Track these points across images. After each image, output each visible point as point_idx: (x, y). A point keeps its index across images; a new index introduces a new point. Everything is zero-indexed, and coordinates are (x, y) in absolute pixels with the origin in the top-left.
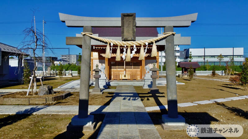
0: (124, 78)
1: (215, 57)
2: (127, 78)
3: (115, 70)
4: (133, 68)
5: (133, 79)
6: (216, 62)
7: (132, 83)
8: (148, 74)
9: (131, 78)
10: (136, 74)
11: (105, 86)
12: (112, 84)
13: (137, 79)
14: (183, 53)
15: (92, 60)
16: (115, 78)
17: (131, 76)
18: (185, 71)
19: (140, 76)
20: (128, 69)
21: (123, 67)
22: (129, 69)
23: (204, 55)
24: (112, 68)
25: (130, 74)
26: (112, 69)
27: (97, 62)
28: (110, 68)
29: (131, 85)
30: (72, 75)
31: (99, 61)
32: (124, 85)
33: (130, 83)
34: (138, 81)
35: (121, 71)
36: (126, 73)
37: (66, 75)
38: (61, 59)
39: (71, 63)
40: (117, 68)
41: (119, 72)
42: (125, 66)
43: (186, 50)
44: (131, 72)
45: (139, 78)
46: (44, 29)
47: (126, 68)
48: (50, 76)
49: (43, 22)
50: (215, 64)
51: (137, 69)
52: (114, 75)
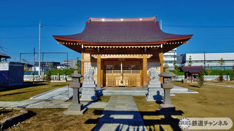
0: (120, 84)
1: (212, 61)
2: (124, 85)
3: (110, 75)
4: (131, 72)
5: (132, 85)
6: (213, 67)
7: (131, 91)
8: (153, 80)
9: (129, 85)
10: (135, 79)
11: (93, 96)
12: (105, 93)
13: (137, 85)
14: (180, 58)
15: (83, 63)
16: (109, 84)
17: (129, 81)
18: (188, 76)
19: (140, 82)
20: (125, 74)
21: (120, 71)
22: (127, 74)
23: (204, 60)
24: (107, 72)
25: (128, 80)
26: (107, 74)
27: (88, 65)
28: (105, 73)
29: (129, 94)
30: (66, 80)
31: (91, 64)
32: (120, 95)
33: (128, 91)
34: (138, 89)
35: (117, 76)
36: (123, 78)
37: (60, 80)
38: (63, 64)
39: (72, 68)
40: (113, 72)
41: (115, 77)
42: (122, 70)
43: (182, 55)
44: (129, 77)
45: (139, 84)
46: (40, 32)
47: (123, 73)
48: (43, 81)
49: (40, 26)
50: (212, 69)
51: (137, 74)
52: (109, 80)
